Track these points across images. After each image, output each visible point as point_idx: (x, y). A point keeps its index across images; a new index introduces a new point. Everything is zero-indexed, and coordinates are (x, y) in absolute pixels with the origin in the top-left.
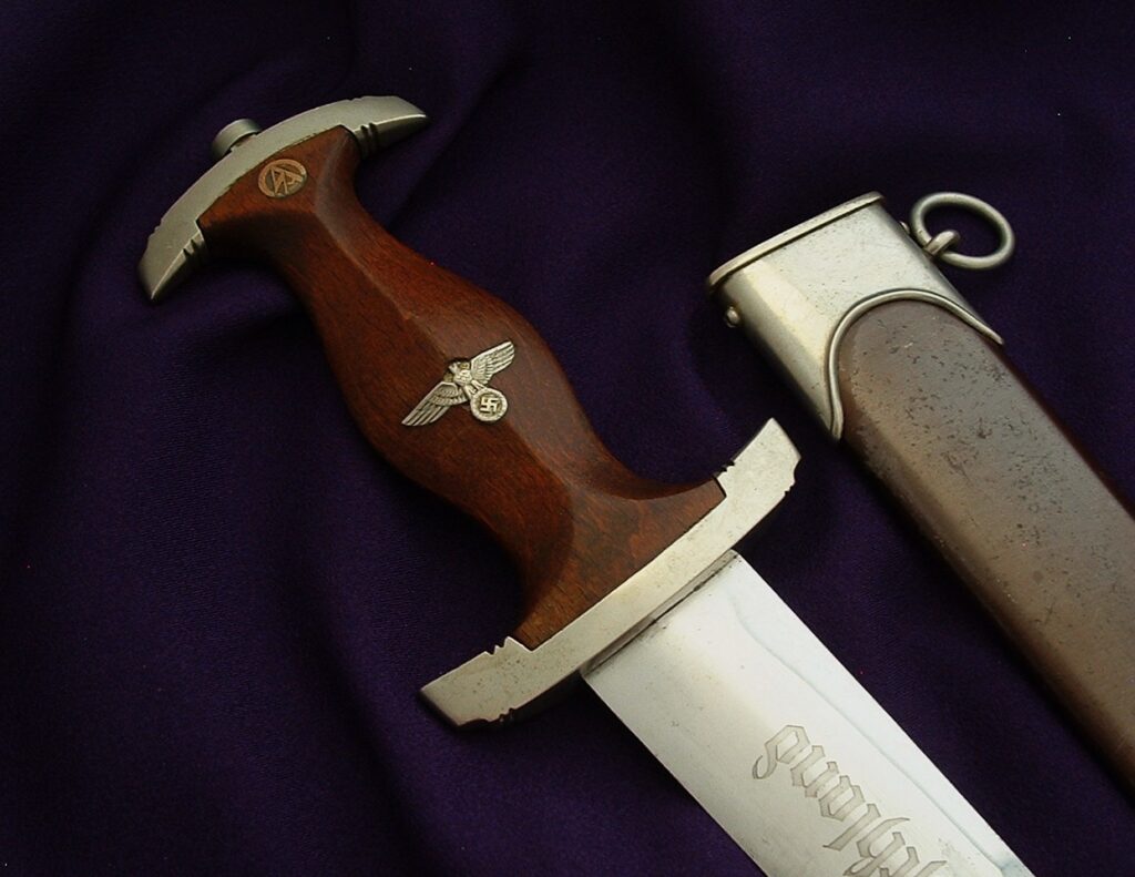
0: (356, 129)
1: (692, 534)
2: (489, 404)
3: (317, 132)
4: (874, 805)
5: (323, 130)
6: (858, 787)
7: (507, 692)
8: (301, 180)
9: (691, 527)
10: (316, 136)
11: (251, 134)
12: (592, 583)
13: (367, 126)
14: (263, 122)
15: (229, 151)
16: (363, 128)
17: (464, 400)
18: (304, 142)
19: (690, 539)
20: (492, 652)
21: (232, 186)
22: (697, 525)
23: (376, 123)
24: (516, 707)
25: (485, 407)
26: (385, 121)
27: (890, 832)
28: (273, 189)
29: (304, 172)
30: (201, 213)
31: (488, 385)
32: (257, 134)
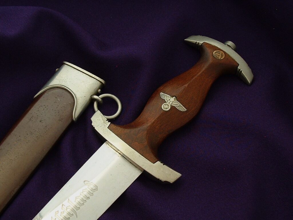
0: (239, 68)
1: (141, 156)
2: (166, 107)
3: (235, 60)
4: (80, 209)
5: (236, 61)
6: (84, 205)
7: (98, 125)
8: (219, 58)
9: (143, 156)
10: (234, 60)
11: (231, 47)
12: (124, 136)
13: (241, 70)
14: (236, 50)
15: (225, 44)
16: (240, 69)
17: (166, 101)
18: (232, 58)
19: (140, 156)
20: (107, 120)
21: (215, 46)
22: (144, 157)
23: (242, 72)
24: (95, 128)
25: (165, 106)
26: (244, 74)
27: (73, 213)
28: (215, 53)
29: (222, 59)
30: (207, 42)
31: (171, 105)
32: (232, 49)
